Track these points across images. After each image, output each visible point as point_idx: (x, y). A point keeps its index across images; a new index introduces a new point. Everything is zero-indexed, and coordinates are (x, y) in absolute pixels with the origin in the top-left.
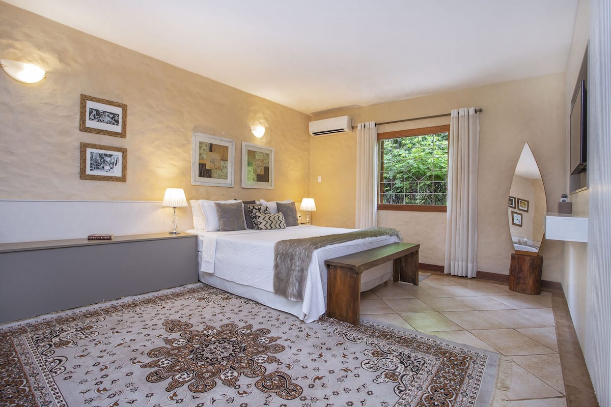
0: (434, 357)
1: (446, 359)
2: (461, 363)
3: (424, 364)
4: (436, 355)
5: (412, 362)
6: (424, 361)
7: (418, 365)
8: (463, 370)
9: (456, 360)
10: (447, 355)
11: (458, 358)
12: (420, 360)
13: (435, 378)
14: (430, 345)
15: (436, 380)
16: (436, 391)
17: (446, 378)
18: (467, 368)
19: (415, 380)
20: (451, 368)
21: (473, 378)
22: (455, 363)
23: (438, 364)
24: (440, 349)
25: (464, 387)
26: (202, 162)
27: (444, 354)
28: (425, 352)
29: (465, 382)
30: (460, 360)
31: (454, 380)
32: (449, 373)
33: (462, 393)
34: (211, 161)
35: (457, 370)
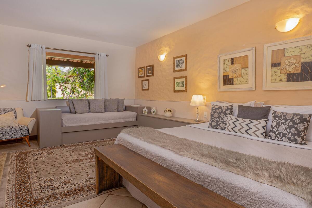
0: (40, 197)
1: (32, 200)
2: (22, 204)
3: (42, 191)
4: (40, 199)
5: (48, 189)
6: (43, 193)
7: (44, 189)
8: (19, 201)
9: (25, 204)
10: (33, 203)
11: (25, 206)
12: (45, 192)
13: (31, 189)
14: (49, 202)
15: (29, 189)
16: (26, 186)
17: (25, 192)
18: (16, 203)
19: (39, 184)
20: (26, 198)
21: (11, 200)
22: (25, 202)
23: (35, 196)
24: (41, 204)
25: (14, 194)
26: (225, 74)
27: (35, 203)
28: (48, 196)
29: (15, 196)
30: (23, 205)
31: (21, 194)
32: (26, 195)
33: (14, 191)
34: (233, 72)
35: (22, 199)
